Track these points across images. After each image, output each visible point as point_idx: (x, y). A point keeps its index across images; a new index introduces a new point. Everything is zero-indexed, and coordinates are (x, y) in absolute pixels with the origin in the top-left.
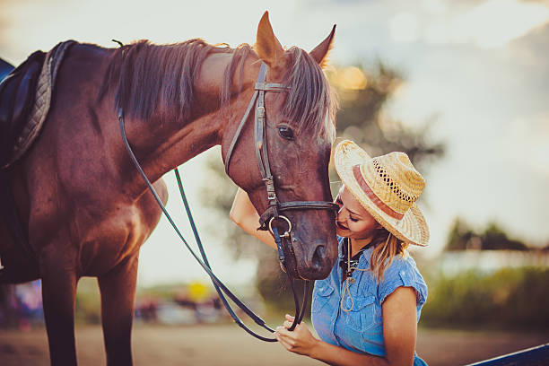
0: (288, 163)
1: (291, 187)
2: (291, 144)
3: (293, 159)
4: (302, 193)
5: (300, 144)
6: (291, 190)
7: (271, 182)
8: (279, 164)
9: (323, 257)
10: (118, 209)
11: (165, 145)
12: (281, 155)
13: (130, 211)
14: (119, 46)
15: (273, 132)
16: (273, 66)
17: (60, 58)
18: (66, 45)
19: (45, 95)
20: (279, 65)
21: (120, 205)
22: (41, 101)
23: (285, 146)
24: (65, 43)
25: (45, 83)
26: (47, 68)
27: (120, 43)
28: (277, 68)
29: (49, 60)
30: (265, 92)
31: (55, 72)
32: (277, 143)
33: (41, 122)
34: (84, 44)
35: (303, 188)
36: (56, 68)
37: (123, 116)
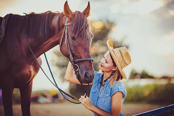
0: (75, 47)
1: (77, 55)
2: (75, 41)
3: (77, 46)
4: (81, 56)
5: (78, 41)
6: (77, 56)
7: (71, 54)
8: (72, 48)
9: (88, 76)
10: (26, 66)
11: (41, 46)
12: (73, 45)
13: (30, 67)
14: (26, 15)
15: (70, 38)
16: (70, 18)
17: (7, 19)
18: (9, 15)
19: (3, 31)
20: (71, 17)
21: (27, 65)
22: (2, 33)
23: (73, 42)
24: (9, 14)
25: (3, 27)
26: (3, 22)
27: (26, 14)
28: (71, 18)
29: (4, 20)
30: (67, 26)
31: (6, 24)
32: (71, 42)
33: (2, 39)
34: (15, 15)
35: (81, 55)
36: (6, 22)
37: (28, 37)
